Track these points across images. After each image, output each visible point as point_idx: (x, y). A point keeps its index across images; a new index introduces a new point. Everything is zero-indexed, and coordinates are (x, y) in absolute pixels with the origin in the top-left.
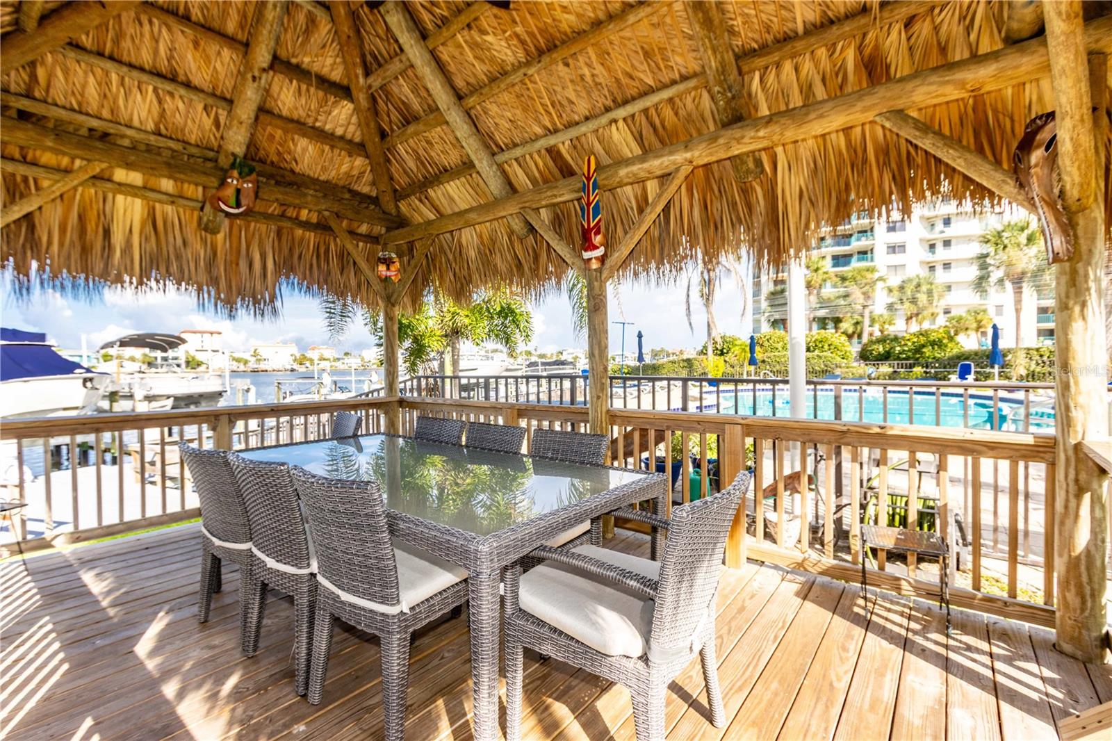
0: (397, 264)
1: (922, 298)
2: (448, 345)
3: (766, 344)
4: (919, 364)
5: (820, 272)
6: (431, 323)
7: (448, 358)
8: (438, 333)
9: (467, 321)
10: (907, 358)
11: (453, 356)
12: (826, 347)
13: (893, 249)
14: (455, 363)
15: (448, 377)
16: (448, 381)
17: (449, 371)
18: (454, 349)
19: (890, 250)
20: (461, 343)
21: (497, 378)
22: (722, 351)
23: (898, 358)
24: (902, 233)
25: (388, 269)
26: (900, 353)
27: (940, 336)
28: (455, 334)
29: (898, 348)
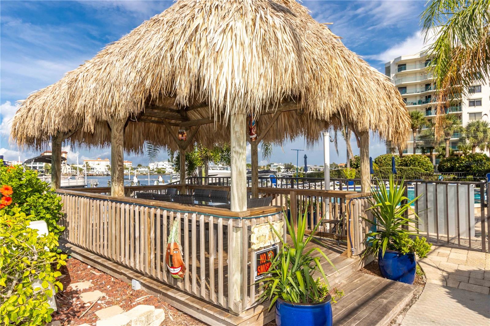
0: (186, 134)
1: (481, 135)
2: (203, 164)
3: (383, 161)
4: (469, 174)
5: (420, 119)
6: (196, 154)
7: (203, 170)
8: (199, 159)
9: (212, 154)
10: (462, 171)
11: (206, 168)
12: (417, 164)
13: (473, 103)
14: (206, 171)
15: (204, 177)
16: (203, 179)
17: (204, 175)
18: (206, 165)
19: (472, 104)
20: (209, 163)
21: (223, 178)
22: (357, 165)
23: (458, 171)
24: (479, 94)
25: (182, 136)
26: (459, 167)
27: (481, 158)
28: (206, 159)
29: (457, 165)
